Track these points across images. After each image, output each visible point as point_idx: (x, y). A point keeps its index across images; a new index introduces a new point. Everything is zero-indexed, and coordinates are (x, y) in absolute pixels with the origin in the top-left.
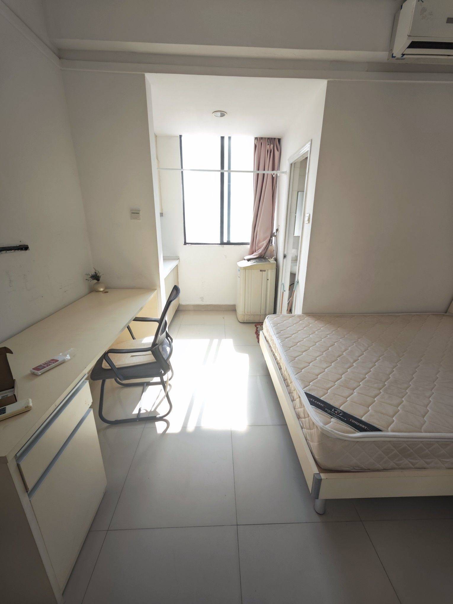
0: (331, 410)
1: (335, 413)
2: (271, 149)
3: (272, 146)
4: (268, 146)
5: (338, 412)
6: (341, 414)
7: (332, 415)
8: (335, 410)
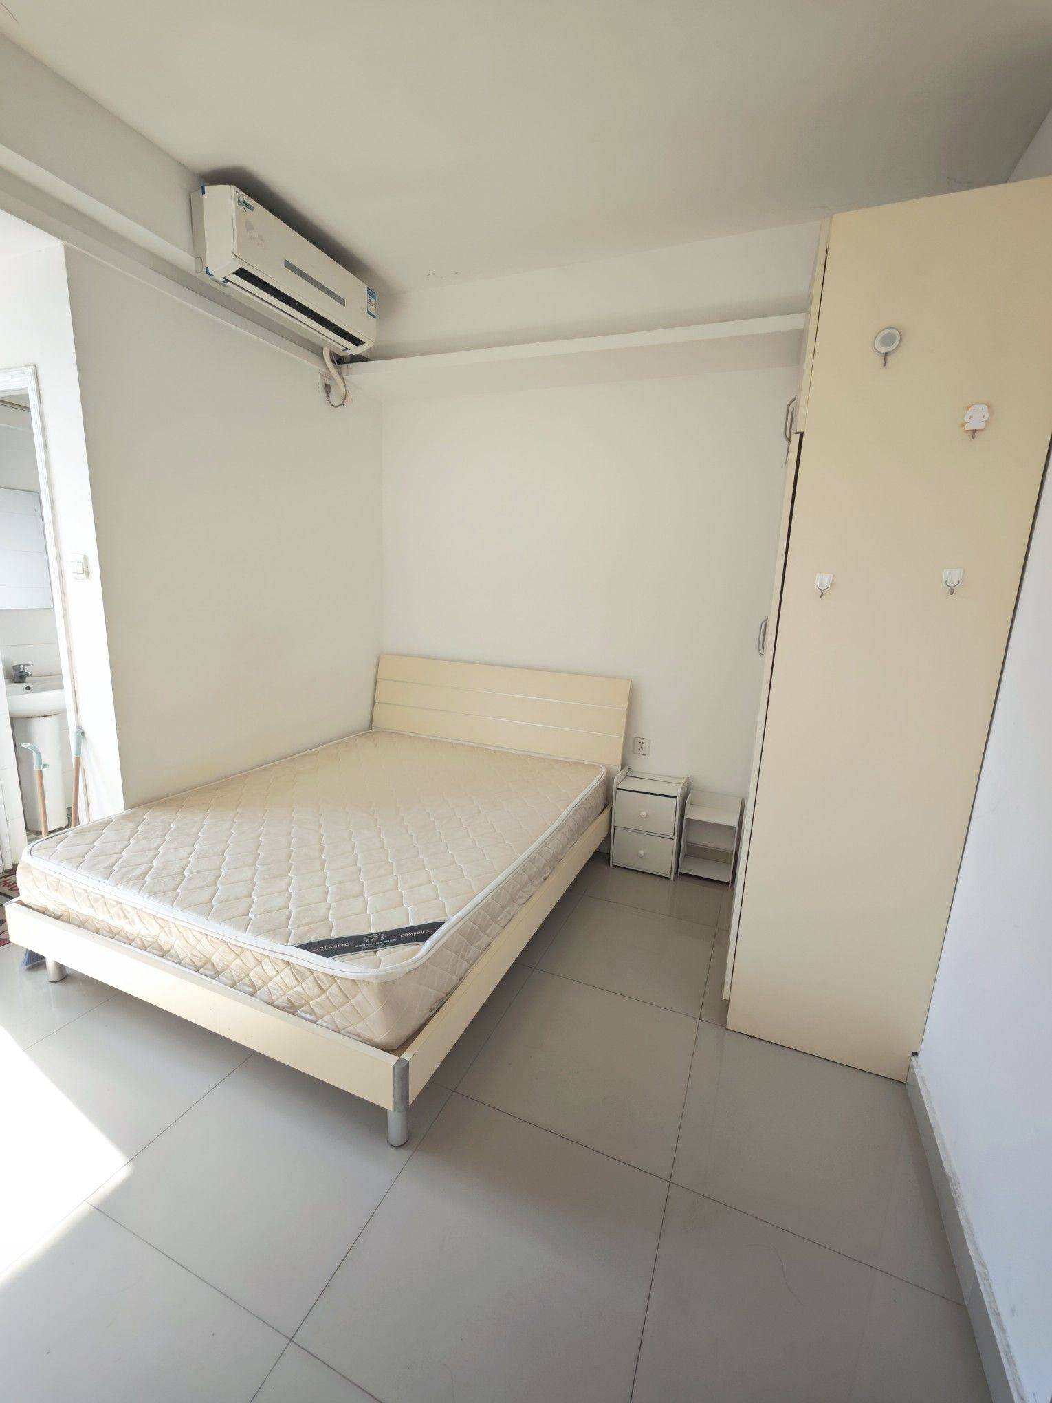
0: (366, 943)
1: (374, 942)
5: (375, 938)
6: (383, 938)
7: (372, 948)
8: (370, 939)
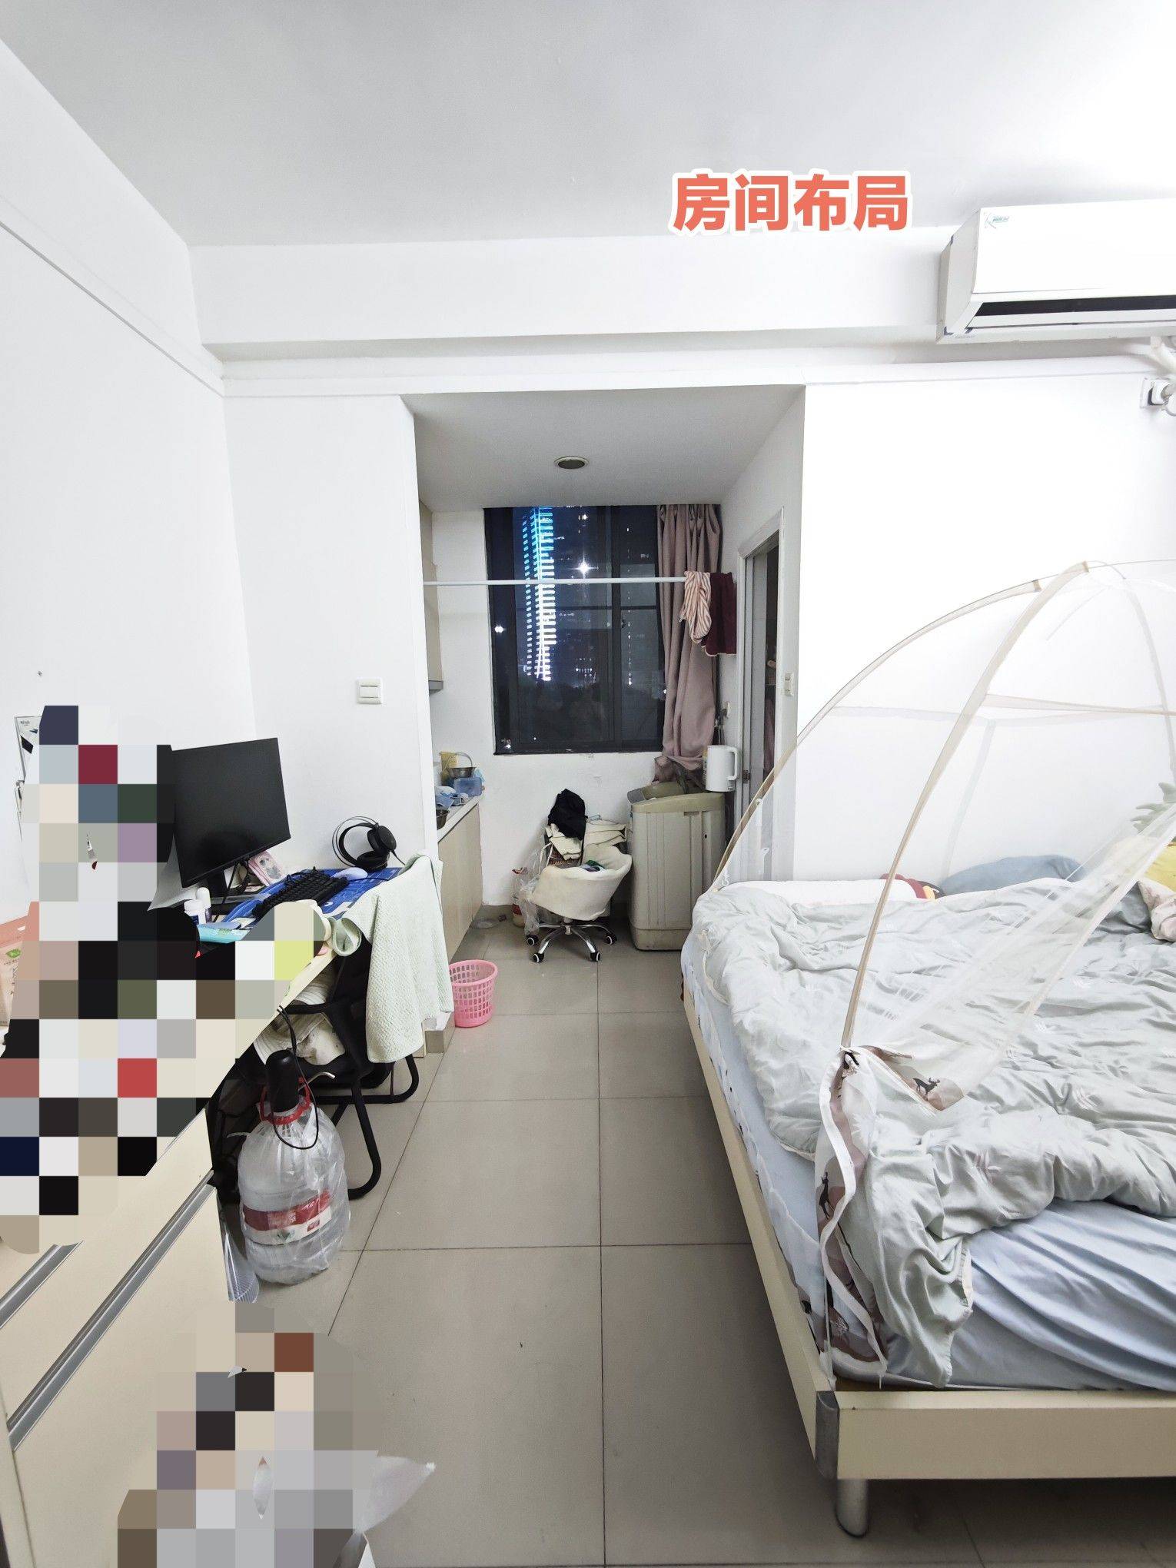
2: (699, 529)
3: (700, 521)
4: (692, 522)
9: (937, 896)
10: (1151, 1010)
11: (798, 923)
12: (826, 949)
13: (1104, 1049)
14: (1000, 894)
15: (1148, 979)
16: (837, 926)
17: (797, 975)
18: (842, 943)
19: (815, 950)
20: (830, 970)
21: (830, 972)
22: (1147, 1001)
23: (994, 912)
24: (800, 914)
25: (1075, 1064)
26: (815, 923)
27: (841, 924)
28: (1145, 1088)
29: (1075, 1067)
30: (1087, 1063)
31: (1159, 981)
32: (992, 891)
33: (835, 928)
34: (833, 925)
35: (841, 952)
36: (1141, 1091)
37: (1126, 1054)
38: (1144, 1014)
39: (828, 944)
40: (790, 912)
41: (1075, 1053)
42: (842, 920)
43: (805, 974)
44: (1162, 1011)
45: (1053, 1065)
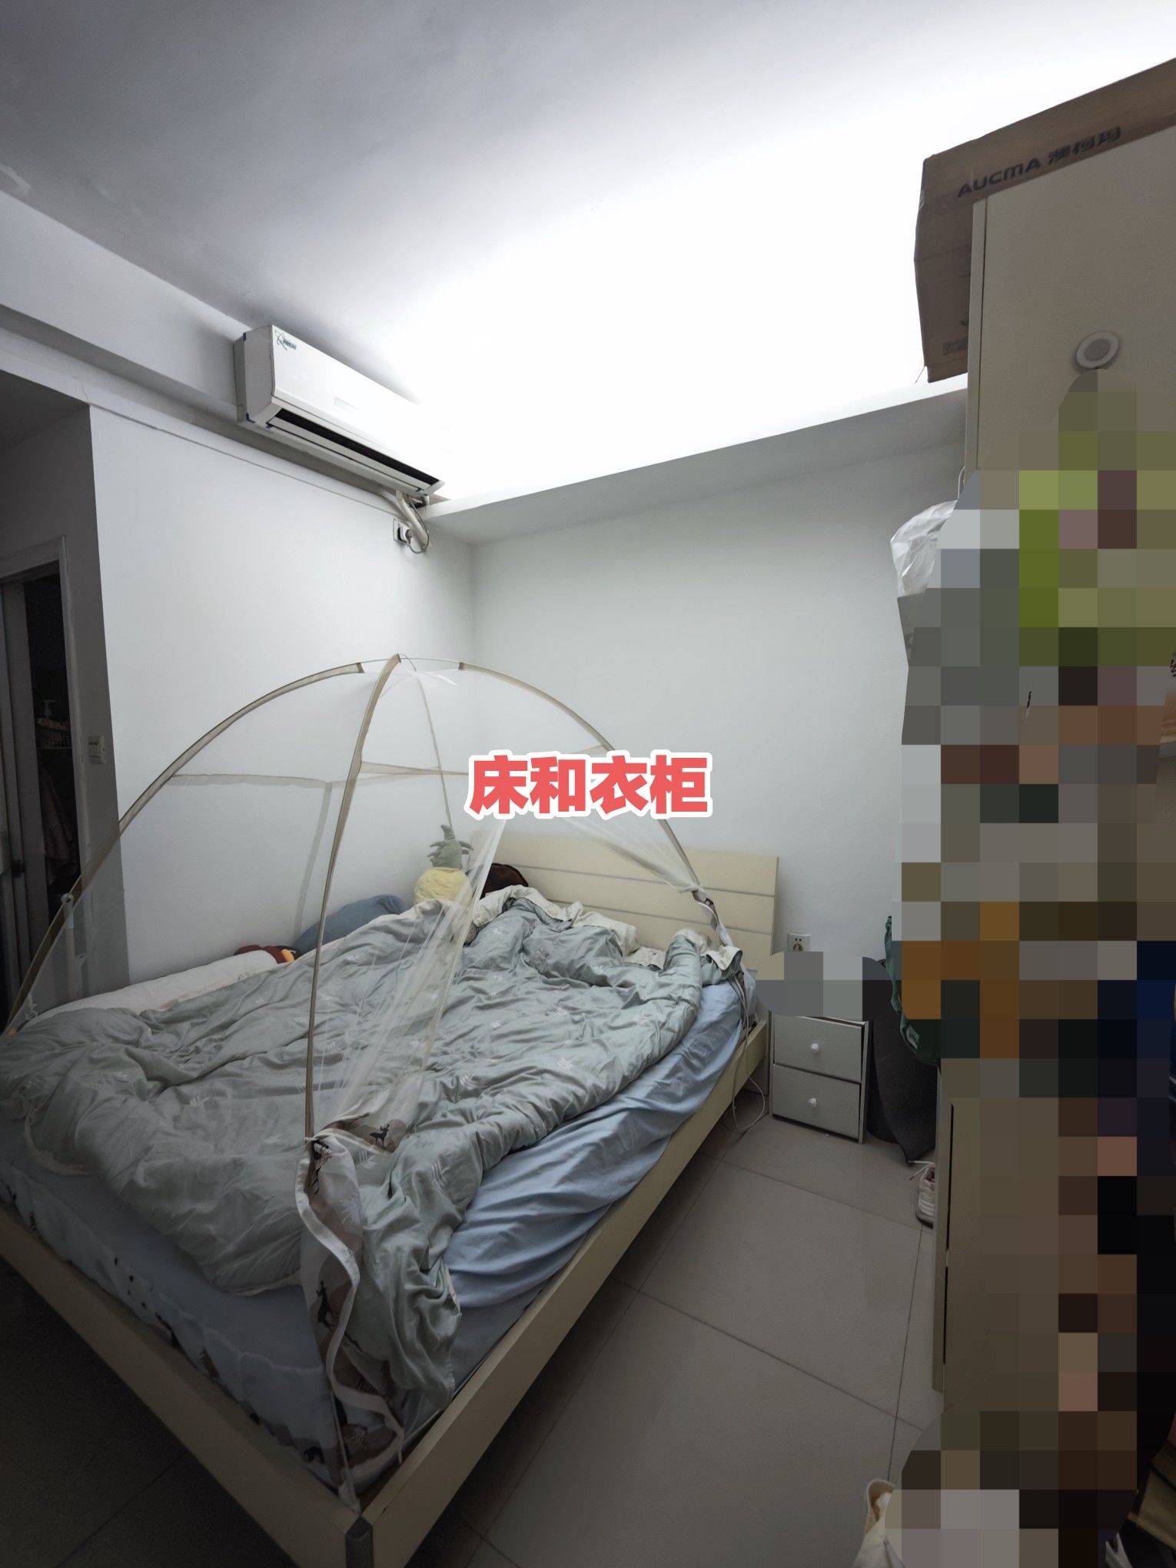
9: (296, 957)
10: (475, 999)
11: (153, 1033)
12: (198, 1051)
13: (461, 1041)
14: (350, 939)
15: (465, 976)
16: (201, 1020)
17: (174, 1095)
18: (215, 1037)
19: (184, 1055)
20: (211, 1072)
21: (211, 1074)
22: (469, 993)
23: (349, 957)
24: (154, 1021)
25: (450, 1061)
26: (173, 1027)
27: (205, 1016)
28: (494, 1058)
29: (451, 1064)
30: (457, 1056)
31: (472, 975)
32: (343, 939)
33: (199, 1024)
34: (195, 1021)
35: (219, 1048)
36: (494, 1061)
37: (475, 1038)
38: (472, 1003)
39: (198, 1044)
40: (140, 1023)
41: (445, 1053)
42: (205, 1012)
43: (185, 1089)
44: (482, 997)
45: (436, 1071)
